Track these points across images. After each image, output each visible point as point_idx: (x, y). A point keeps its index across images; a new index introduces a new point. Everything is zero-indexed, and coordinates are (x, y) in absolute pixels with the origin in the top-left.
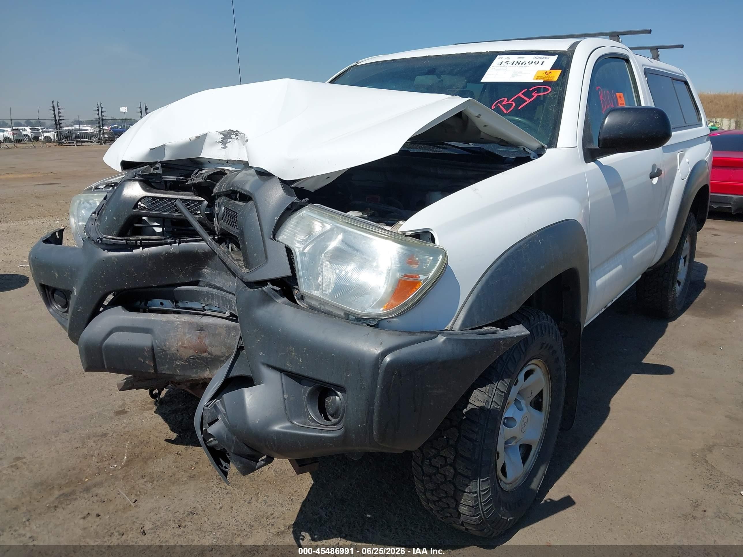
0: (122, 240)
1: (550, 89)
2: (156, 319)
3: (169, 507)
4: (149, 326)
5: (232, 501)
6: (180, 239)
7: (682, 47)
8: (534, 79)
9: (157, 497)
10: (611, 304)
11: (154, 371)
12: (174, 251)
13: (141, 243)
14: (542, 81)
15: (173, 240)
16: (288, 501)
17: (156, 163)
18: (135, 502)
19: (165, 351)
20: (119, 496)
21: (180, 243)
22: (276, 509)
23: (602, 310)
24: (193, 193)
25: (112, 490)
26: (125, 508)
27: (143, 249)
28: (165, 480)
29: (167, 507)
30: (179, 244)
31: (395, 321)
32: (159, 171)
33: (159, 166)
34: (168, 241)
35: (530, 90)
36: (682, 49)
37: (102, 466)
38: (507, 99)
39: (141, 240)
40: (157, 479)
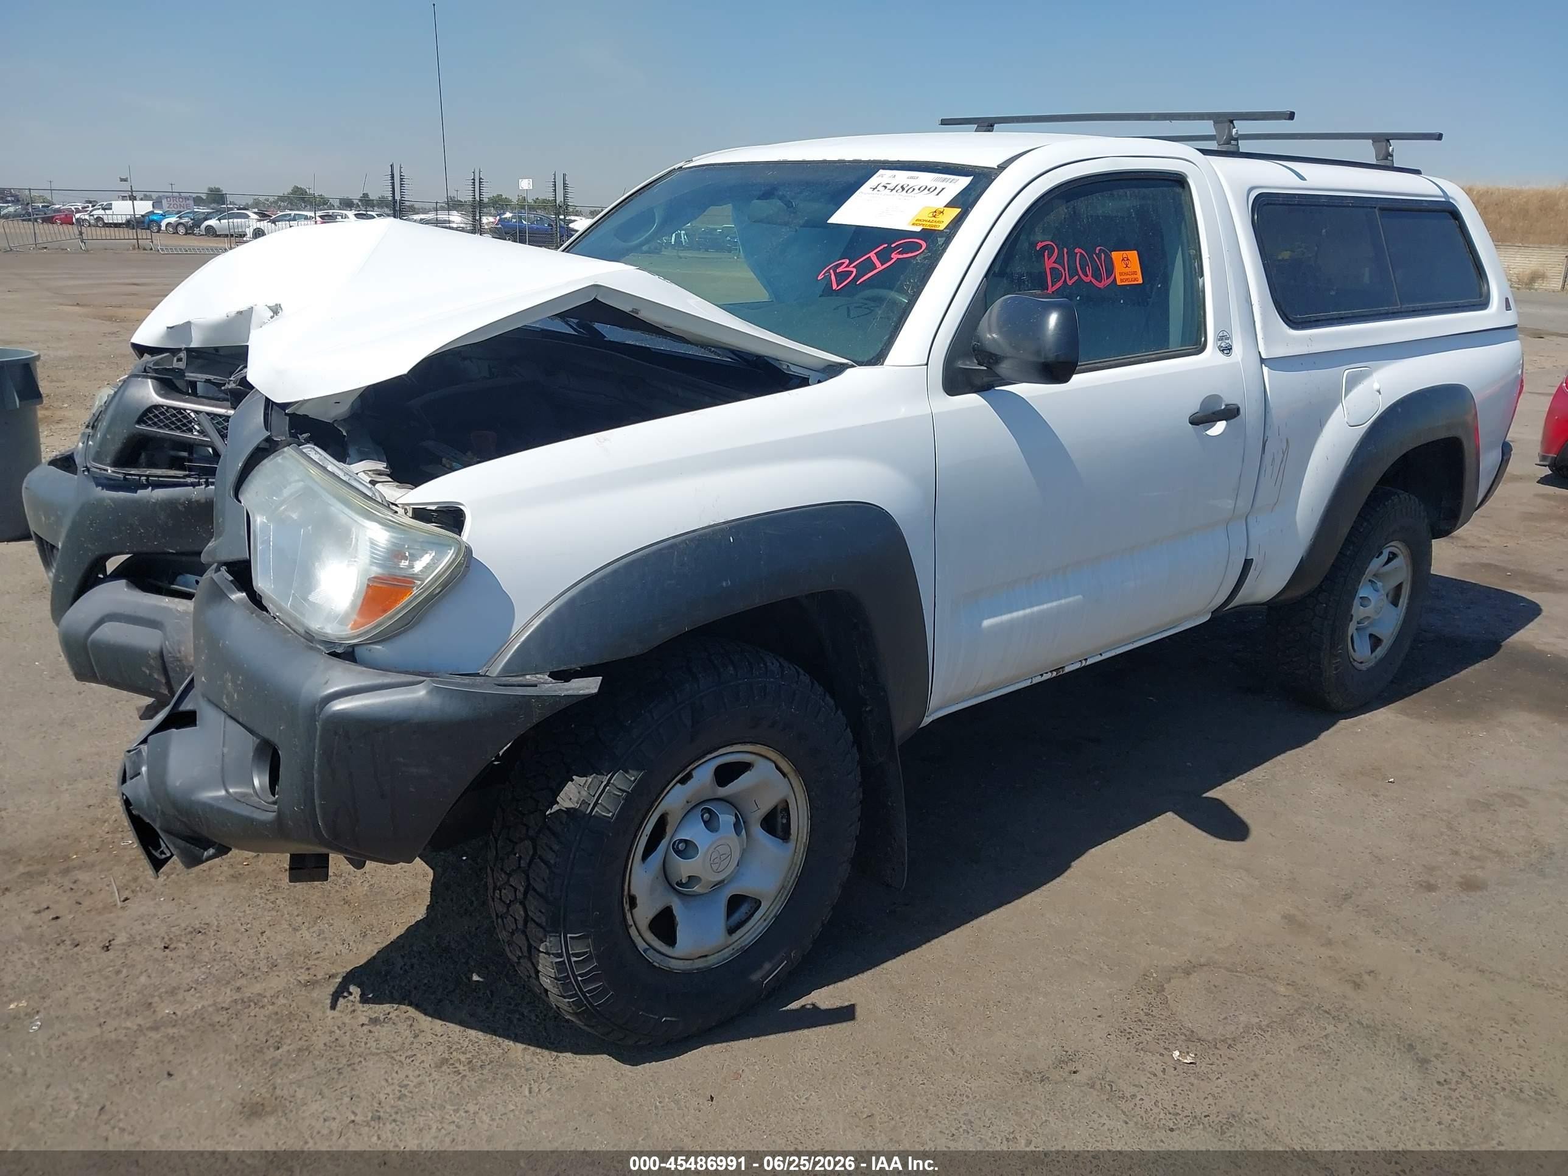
0: (119, 473)
1: (924, 245)
2: (171, 606)
3: (169, 917)
4: (158, 618)
5: (271, 923)
6: (207, 479)
7: (1439, 137)
8: (909, 224)
9: (162, 899)
10: (1078, 666)
11: (169, 692)
12: (197, 499)
13: (147, 480)
14: (918, 229)
15: (197, 480)
16: (358, 936)
17: (180, 350)
18: (124, 901)
19: (180, 661)
20: (107, 888)
21: (207, 485)
22: (331, 945)
23: (1042, 675)
24: (229, 403)
25: (102, 878)
26: (105, 908)
27: (152, 490)
28: (191, 875)
29: (166, 916)
30: (206, 487)
31: (379, 649)
32: (182, 365)
33: (183, 355)
34: (189, 480)
35: (893, 246)
36: (1439, 141)
37: (109, 840)
38: (848, 261)
39: (148, 476)
40: (178, 872)
